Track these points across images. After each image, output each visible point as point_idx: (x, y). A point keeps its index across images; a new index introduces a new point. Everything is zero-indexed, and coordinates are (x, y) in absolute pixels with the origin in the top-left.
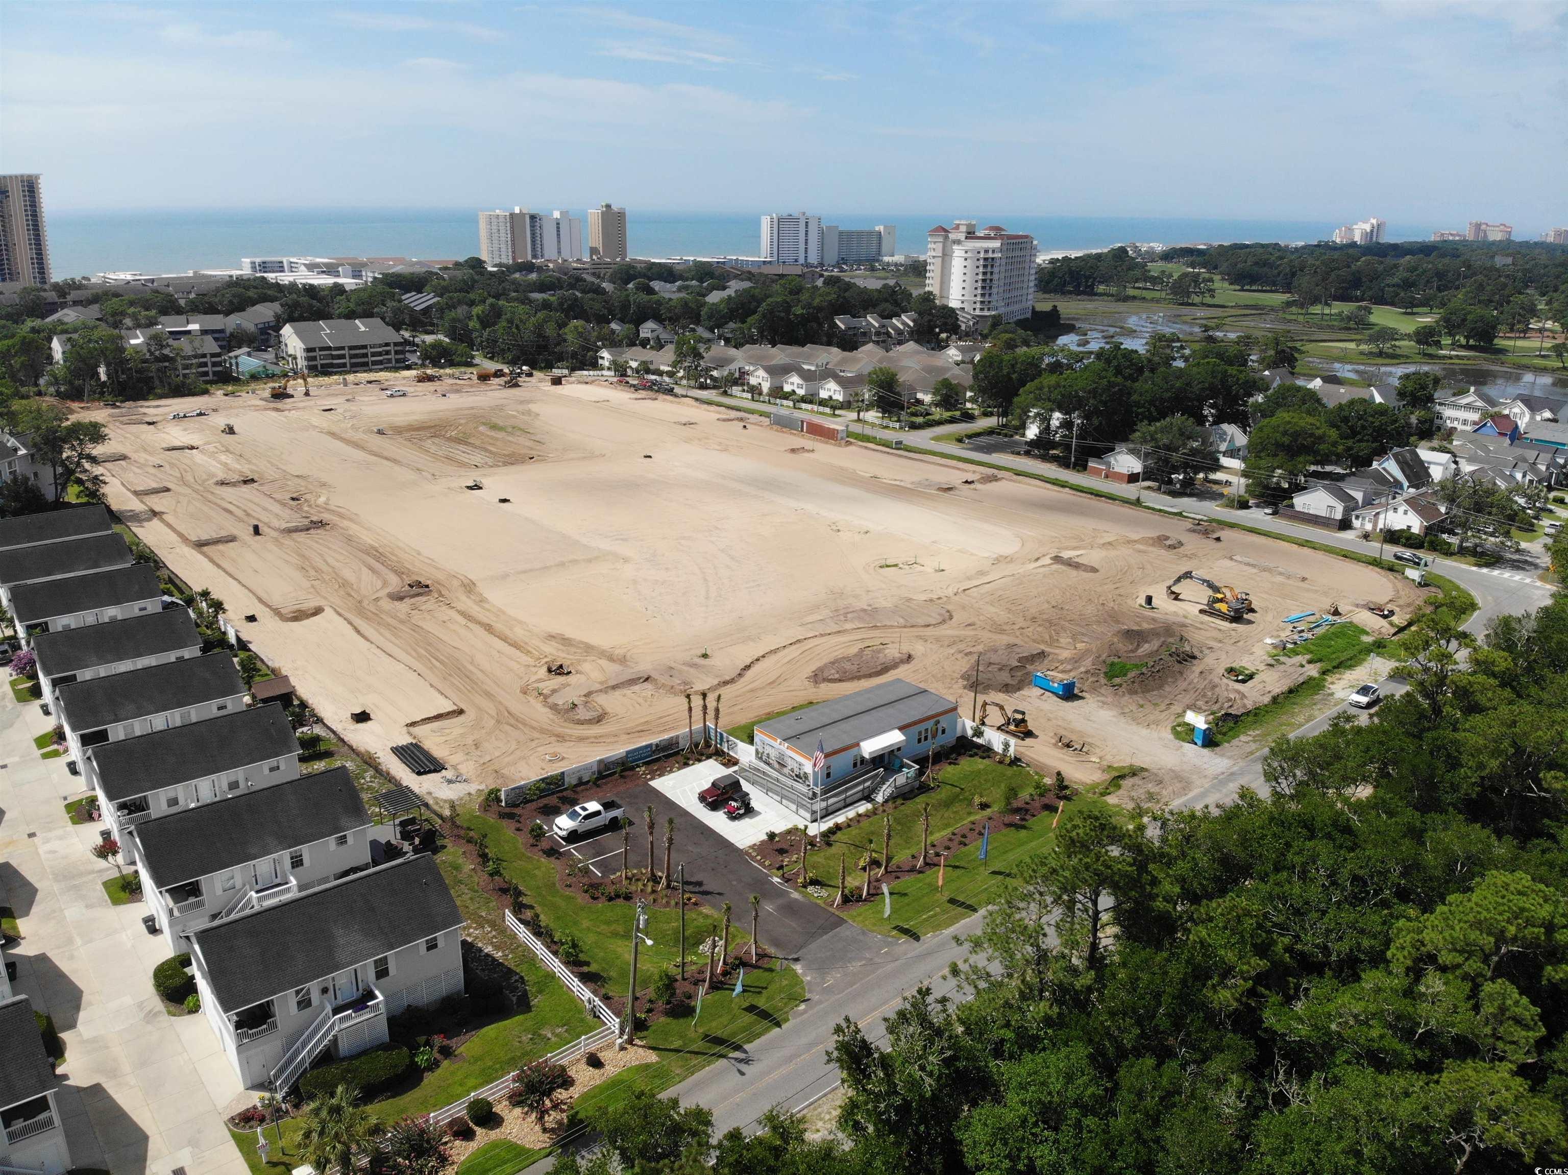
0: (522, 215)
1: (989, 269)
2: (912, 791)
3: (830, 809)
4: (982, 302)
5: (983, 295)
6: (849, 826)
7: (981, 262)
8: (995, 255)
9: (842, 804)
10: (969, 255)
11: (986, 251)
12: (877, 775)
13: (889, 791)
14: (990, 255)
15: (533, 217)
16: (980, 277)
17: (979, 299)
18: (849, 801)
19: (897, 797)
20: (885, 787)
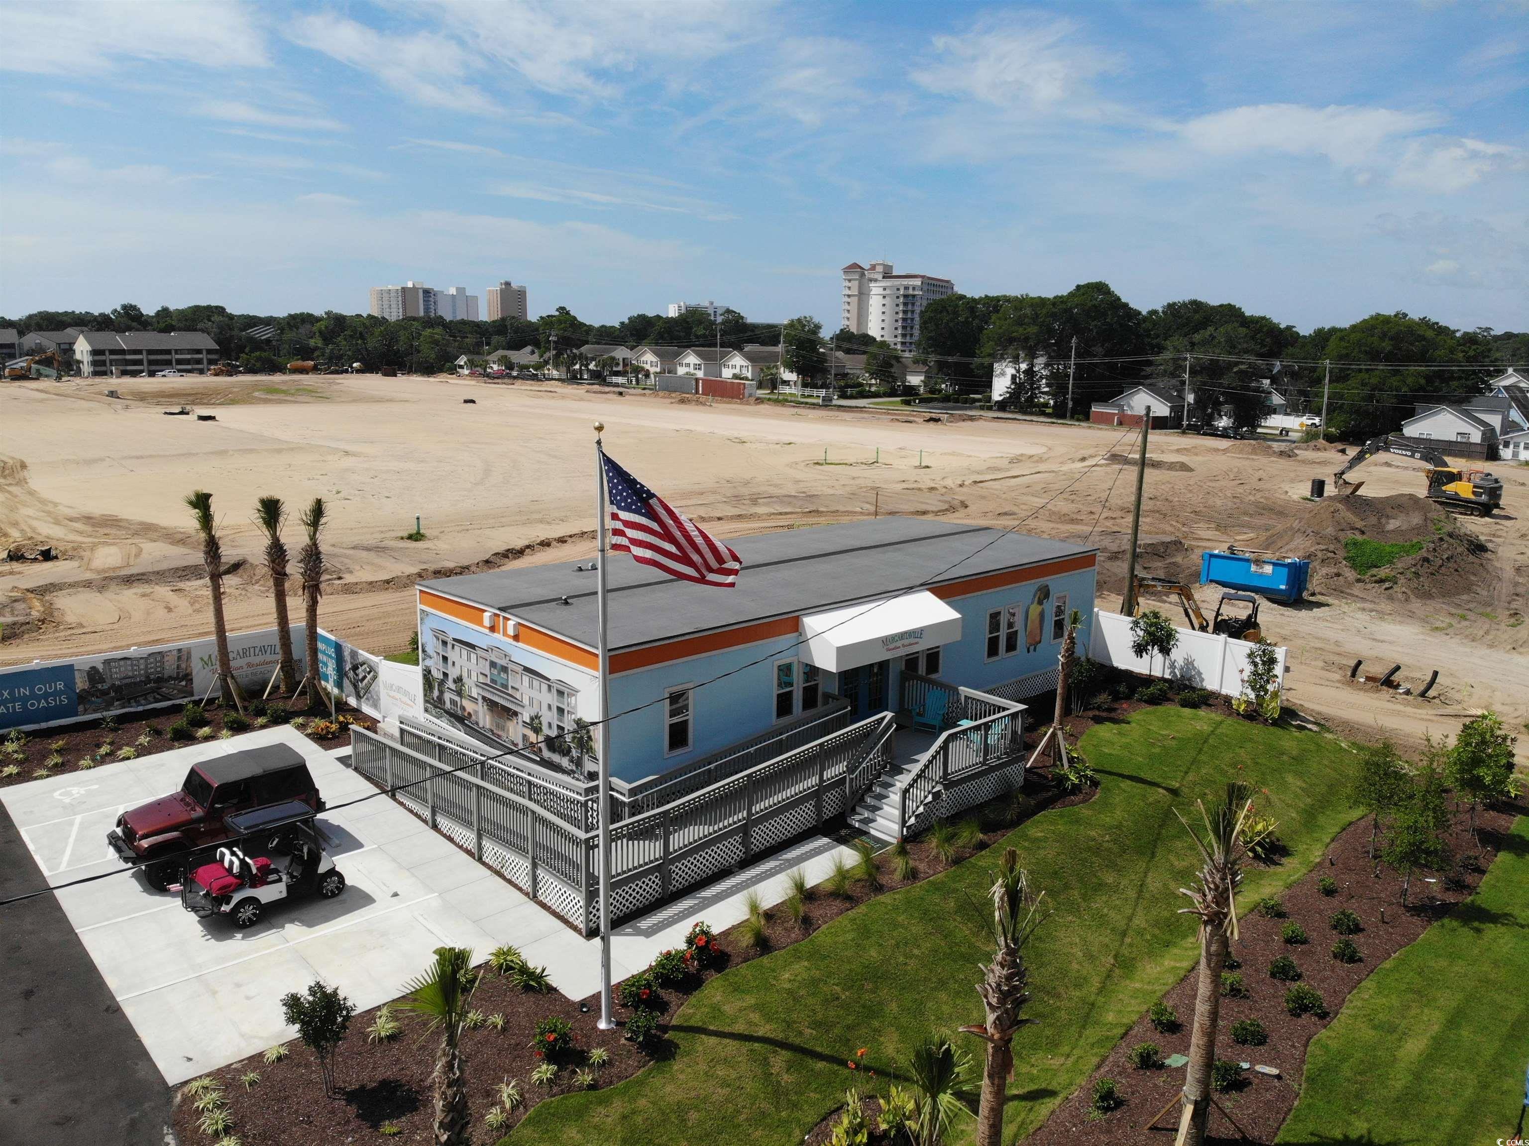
0: (414, 289)
1: (910, 307)
2: (1003, 797)
3: (682, 873)
4: (903, 343)
5: (904, 336)
6: (763, 945)
7: (901, 300)
8: (916, 293)
9: (732, 850)
10: (888, 292)
11: (906, 288)
12: (867, 735)
13: (922, 794)
14: (911, 292)
15: (427, 292)
16: (901, 315)
17: (899, 339)
18: (761, 837)
19: (955, 819)
20: (902, 781)
